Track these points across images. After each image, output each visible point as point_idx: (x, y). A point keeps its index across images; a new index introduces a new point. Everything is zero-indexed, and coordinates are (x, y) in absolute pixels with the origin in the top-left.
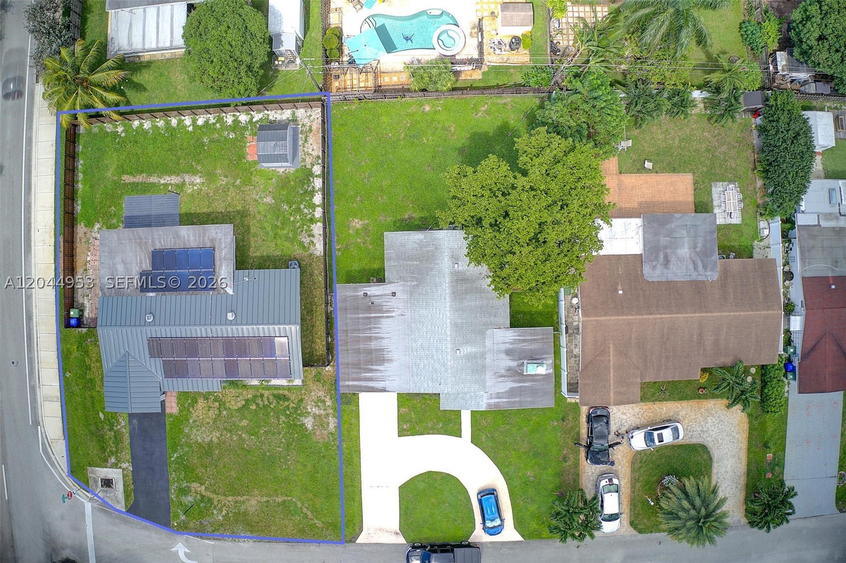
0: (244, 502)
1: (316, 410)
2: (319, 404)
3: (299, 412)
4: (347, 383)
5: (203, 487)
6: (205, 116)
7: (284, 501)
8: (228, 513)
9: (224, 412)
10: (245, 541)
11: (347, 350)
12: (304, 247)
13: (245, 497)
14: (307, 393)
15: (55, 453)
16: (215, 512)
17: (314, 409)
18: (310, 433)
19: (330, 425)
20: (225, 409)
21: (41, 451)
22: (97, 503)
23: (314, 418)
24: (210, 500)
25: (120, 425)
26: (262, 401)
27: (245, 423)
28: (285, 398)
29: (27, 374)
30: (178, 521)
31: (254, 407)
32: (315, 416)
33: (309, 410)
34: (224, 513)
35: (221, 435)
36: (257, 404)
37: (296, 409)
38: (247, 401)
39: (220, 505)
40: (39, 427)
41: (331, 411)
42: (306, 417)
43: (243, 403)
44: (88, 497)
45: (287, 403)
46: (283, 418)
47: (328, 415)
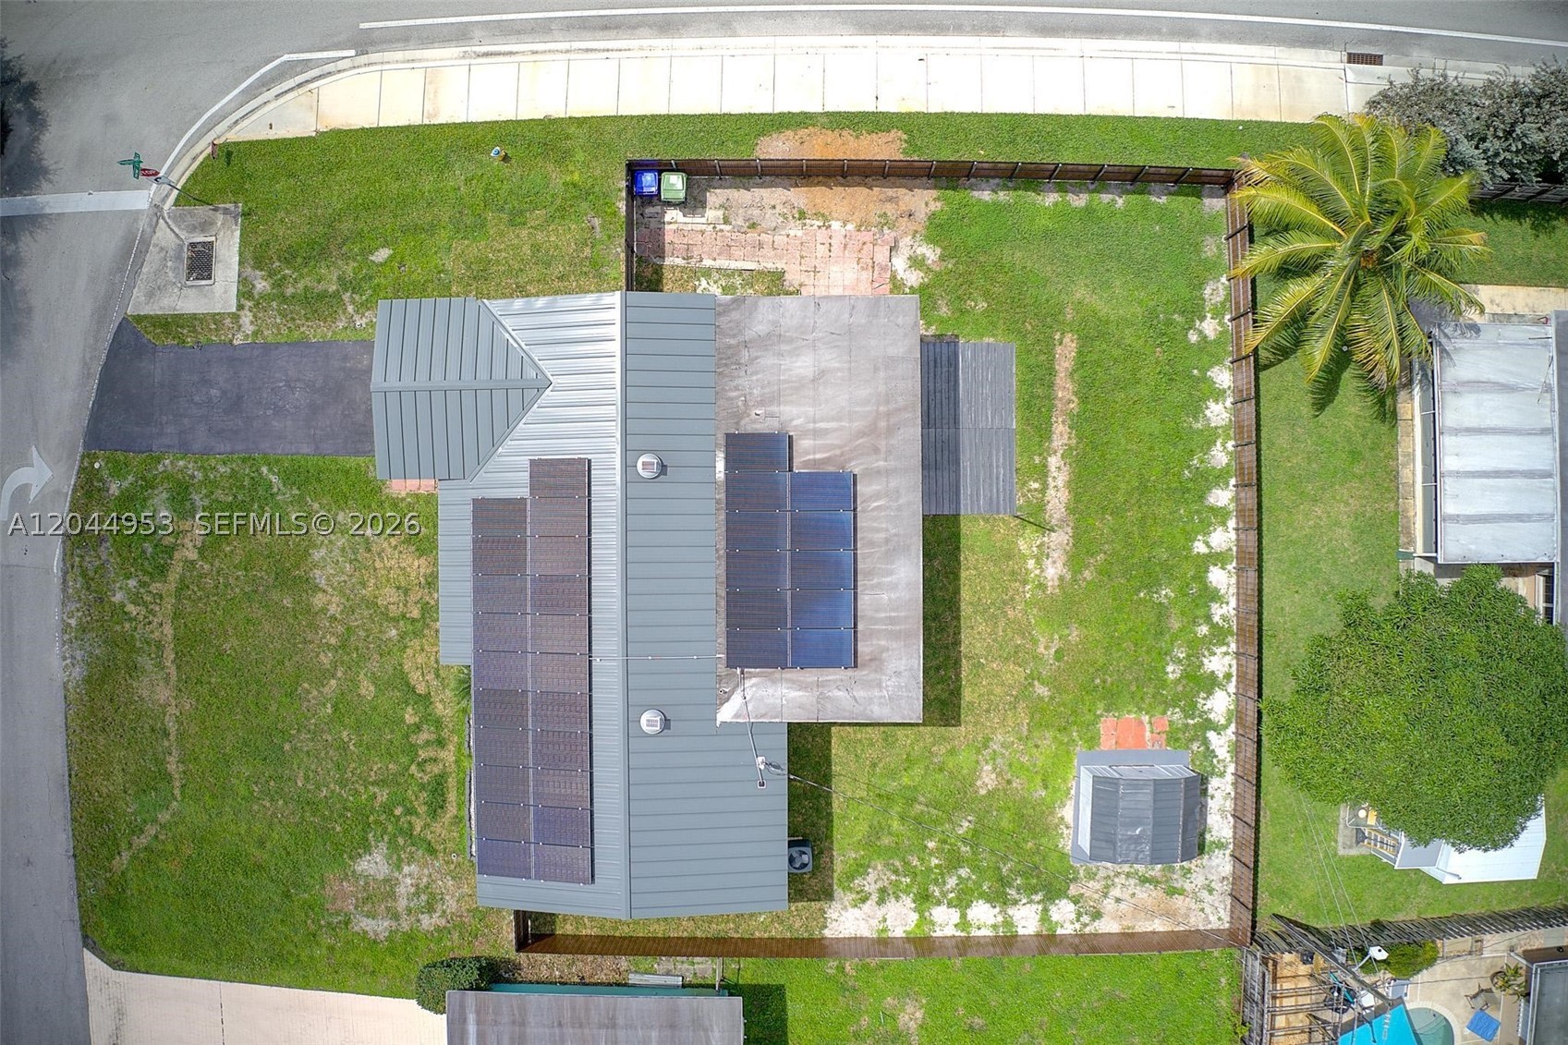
0: (160, 666)
1: (405, 887)
2: (424, 897)
3: (401, 841)
4: (471, 1018)
5: (193, 555)
6: (1233, 590)
7: (168, 778)
8: (130, 620)
9: (394, 632)
10: (65, 658)
11: (560, 1025)
12: (851, 877)
13: (173, 671)
14: (452, 867)
15: (282, 100)
16: (132, 583)
17: (409, 881)
18: (345, 866)
19: (370, 921)
20: (402, 637)
21: (286, 57)
22: (148, 230)
23: (386, 881)
24: (162, 571)
25: (357, 312)
26: (428, 743)
27: (367, 689)
28: (436, 806)
29: (505, 17)
30: (105, 474)
31: (410, 717)
32: (390, 882)
33: (406, 869)
34: (131, 608)
35: (333, 618)
36: (418, 728)
37: (409, 833)
38: (426, 699)
39: (148, 598)
40: (352, 53)
41: (405, 926)
42: (388, 858)
43: (421, 689)
44: (164, 200)
45: (422, 809)
46: (383, 795)
47: (396, 917)
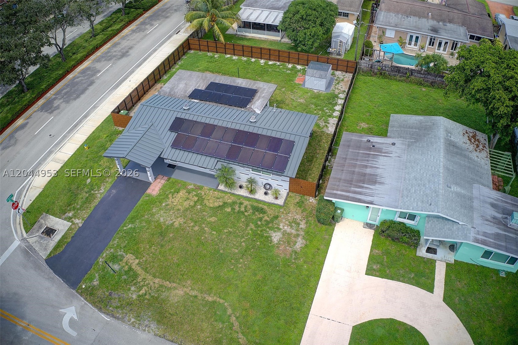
2: (293, 225)
3: (270, 225)
4: (335, 192)
5: (137, 261)
6: (275, 62)
7: (214, 302)
8: (146, 295)
9: (199, 207)
10: (145, 330)
11: (342, 170)
12: (320, 127)
13: (174, 285)
14: (285, 212)
16: (133, 288)
19: (297, 244)
21: (17, 191)
22: (27, 244)
27: (213, 219)
28: (262, 211)
30: (89, 284)
31: (228, 210)
32: (285, 233)
33: (281, 227)
36: (233, 209)
37: (268, 223)
38: (225, 203)
39: (142, 283)
41: (302, 233)
42: (275, 232)
45: (261, 215)
46: (252, 226)
47: (298, 236)
